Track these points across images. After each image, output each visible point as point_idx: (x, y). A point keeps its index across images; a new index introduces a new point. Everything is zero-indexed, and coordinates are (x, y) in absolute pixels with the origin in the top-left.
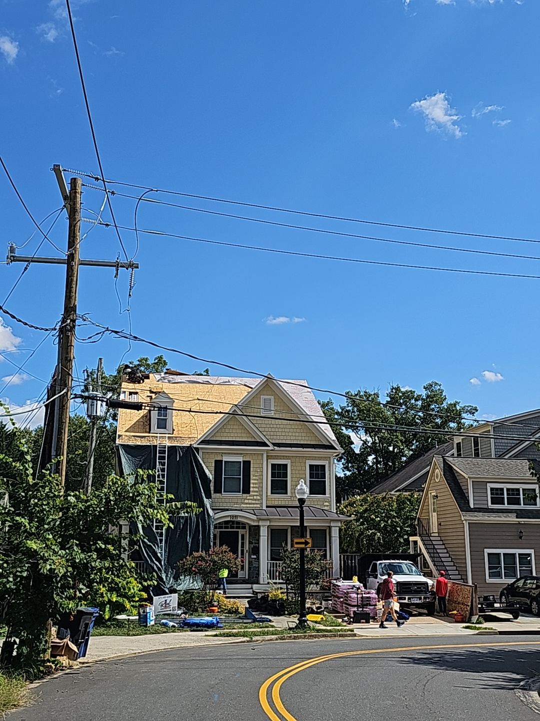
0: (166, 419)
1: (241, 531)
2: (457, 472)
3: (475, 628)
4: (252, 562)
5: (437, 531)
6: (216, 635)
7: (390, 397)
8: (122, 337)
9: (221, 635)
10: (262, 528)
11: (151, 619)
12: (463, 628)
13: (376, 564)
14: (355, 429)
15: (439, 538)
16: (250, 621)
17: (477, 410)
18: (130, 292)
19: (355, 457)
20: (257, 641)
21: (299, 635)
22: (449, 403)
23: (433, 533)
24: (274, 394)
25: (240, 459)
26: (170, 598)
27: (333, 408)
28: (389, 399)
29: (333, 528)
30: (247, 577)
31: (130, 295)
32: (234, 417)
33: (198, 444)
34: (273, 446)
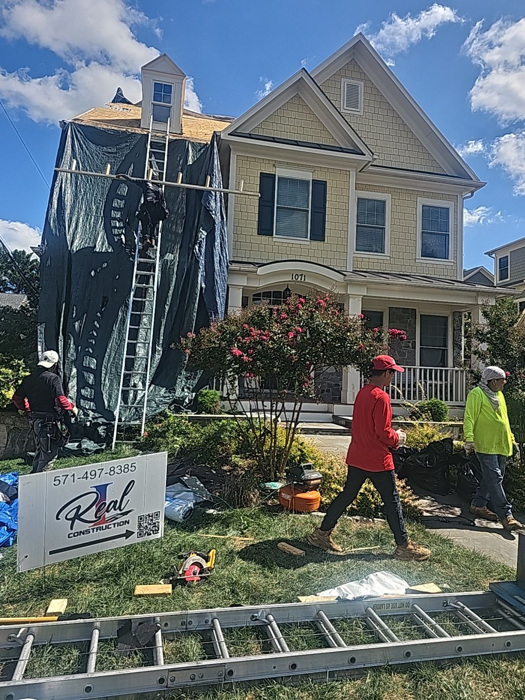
0: (169, 108)
10: (350, 301)
25: (308, 176)
32: (297, 96)
33: (229, 134)
34: (371, 154)
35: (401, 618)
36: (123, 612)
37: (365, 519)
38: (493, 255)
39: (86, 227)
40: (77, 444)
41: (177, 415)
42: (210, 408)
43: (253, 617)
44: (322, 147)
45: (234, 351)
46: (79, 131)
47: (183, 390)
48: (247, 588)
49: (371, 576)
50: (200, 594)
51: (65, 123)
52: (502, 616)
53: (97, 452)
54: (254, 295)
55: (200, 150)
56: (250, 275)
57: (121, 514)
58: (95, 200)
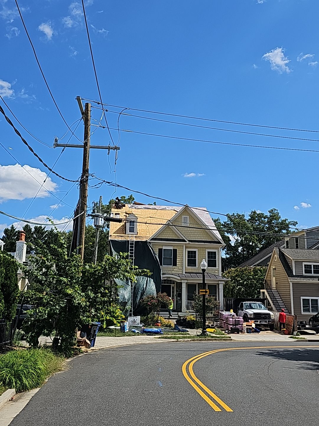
0: (134, 227)
1: (172, 285)
2: (287, 256)
3: (296, 338)
4: (178, 301)
5: (275, 287)
6: (160, 338)
7: (250, 216)
8: (112, 185)
9: (162, 338)
10: (183, 284)
11: (127, 328)
12: (289, 337)
13: (243, 303)
14: (232, 233)
15: (276, 291)
16: (177, 331)
17: (297, 224)
18: (115, 162)
19: (232, 248)
20: (181, 341)
21: (202, 339)
22: (282, 219)
23: (273, 288)
24: (189, 215)
25: (172, 248)
26: (136, 318)
27: (220, 222)
28: (250, 218)
29: (220, 284)
30: (175, 309)
31: (115, 164)
32: (168, 226)
33: (150, 240)
44: (175, 240)
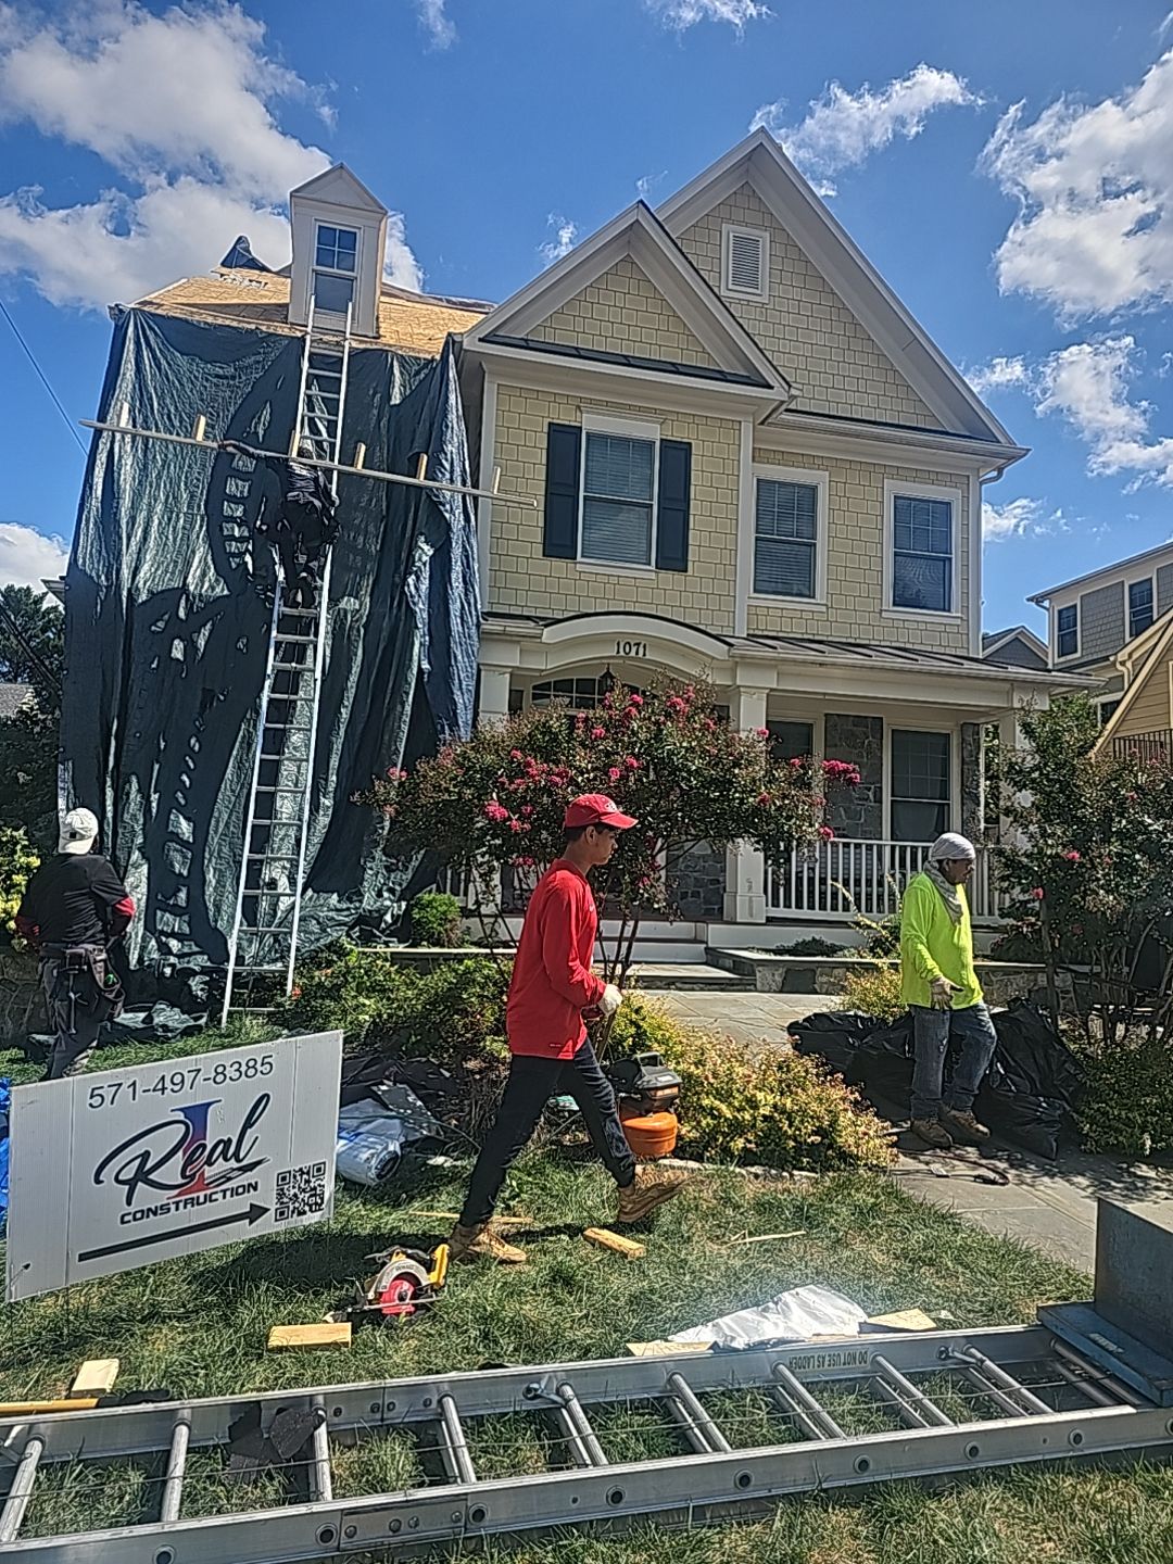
0: (351, 277)
10: (743, 700)
25: (652, 432)
32: (628, 260)
33: (480, 340)
34: (786, 387)
35: (850, 1386)
36: (243, 1385)
37: (773, 1172)
38: (1046, 603)
39: (167, 538)
40: (142, 1015)
41: (366, 950)
42: (440, 933)
43: (529, 1390)
44: (681, 369)
45: (491, 809)
46: (151, 328)
47: (380, 895)
48: (517, 1328)
49: (786, 1296)
50: (414, 1343)
51: (121, 311)
52: (1065, 1378)
53: (188, 1032)
54: (535, 688)
55: (418, 373)
56: (527, 644)
57: (239, 1169)
58: (186, 477)
